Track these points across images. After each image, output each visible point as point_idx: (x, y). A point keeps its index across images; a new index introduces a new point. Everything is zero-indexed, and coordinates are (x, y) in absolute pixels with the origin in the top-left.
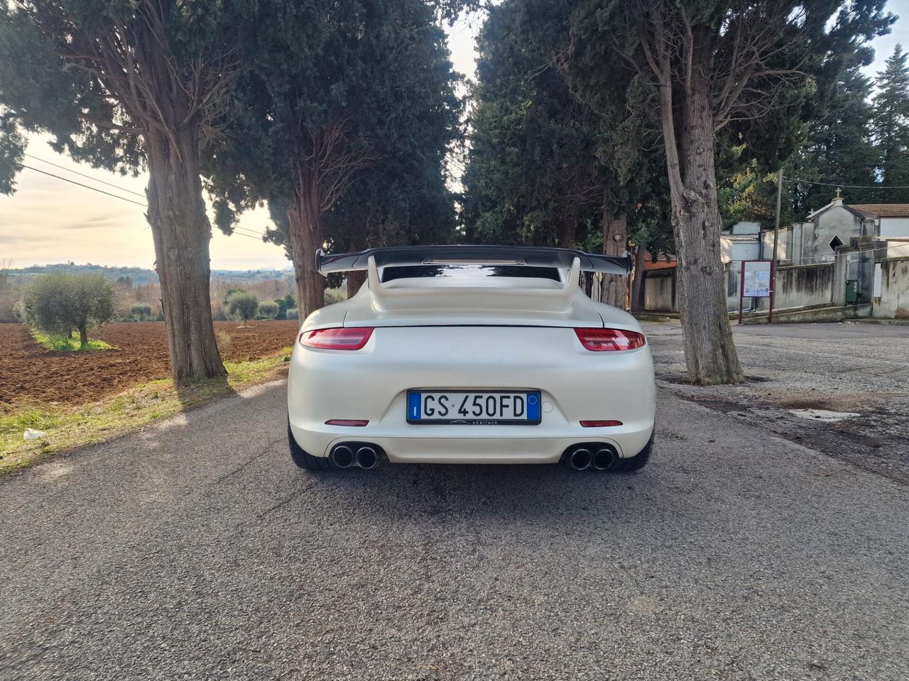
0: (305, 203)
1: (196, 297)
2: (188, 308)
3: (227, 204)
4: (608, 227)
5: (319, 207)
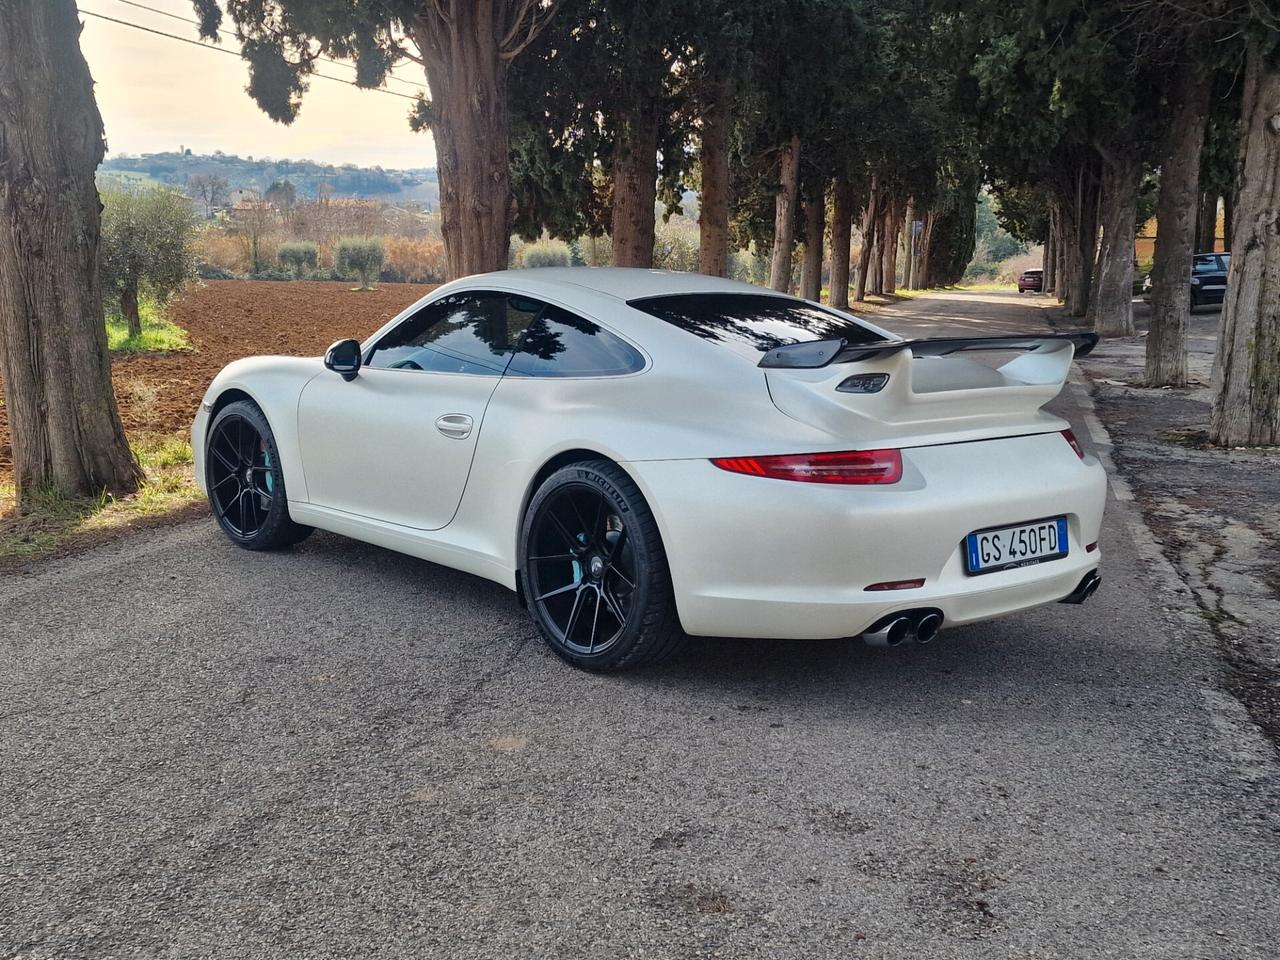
3: (281, 47)
4: (1257, 93)
5: (498, 50)
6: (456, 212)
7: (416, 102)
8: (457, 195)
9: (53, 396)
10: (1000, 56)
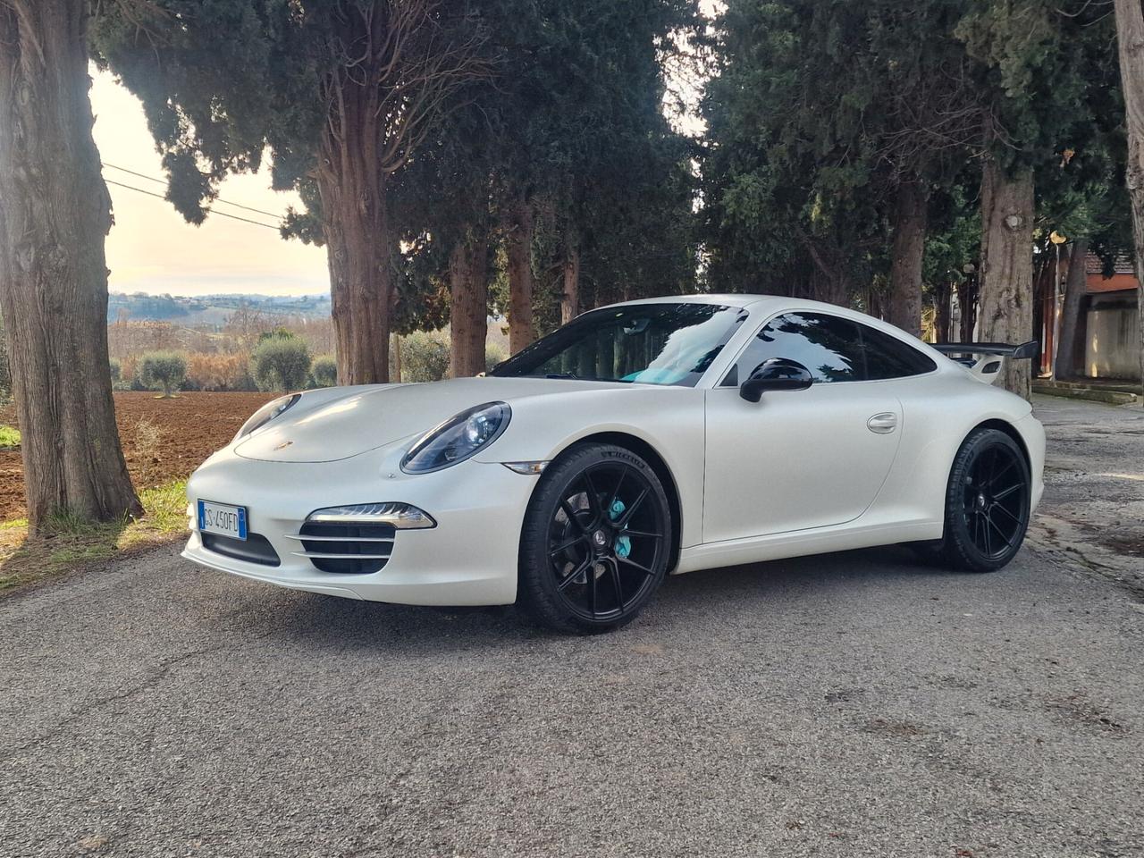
0: (349, 156)
1: (74, 349)
2: (57, 372)
3: (194, 161)
4: (993, 199)
5: (380, 165)
6: (346, 298)
7: (286, 214)
8: (347, 283)
9: (69, 434)
10: (742, 189)
